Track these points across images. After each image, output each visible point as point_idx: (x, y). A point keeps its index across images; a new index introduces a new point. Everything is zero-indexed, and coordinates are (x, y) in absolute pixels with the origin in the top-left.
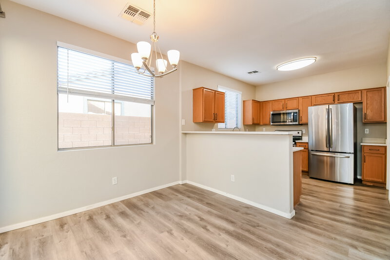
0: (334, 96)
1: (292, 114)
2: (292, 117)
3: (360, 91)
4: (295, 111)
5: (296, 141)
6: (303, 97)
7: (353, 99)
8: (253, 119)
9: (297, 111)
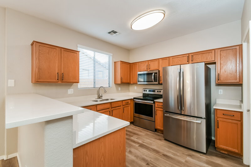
0: (188, 57)
1: (153, 74)
2: (153, 77)
3: (213, 51)
4: (155, 71)
5: (155, 100)
6: (163, 59)
7: (207, 59)
8: (121, 79)
9: (157, 71)
